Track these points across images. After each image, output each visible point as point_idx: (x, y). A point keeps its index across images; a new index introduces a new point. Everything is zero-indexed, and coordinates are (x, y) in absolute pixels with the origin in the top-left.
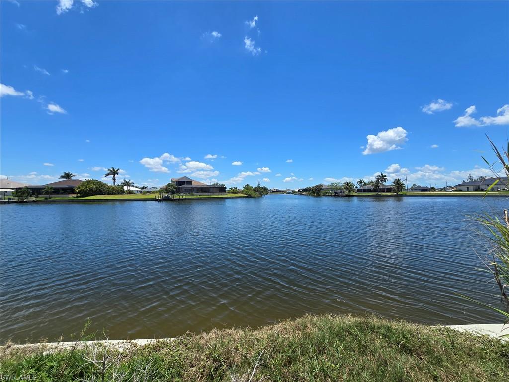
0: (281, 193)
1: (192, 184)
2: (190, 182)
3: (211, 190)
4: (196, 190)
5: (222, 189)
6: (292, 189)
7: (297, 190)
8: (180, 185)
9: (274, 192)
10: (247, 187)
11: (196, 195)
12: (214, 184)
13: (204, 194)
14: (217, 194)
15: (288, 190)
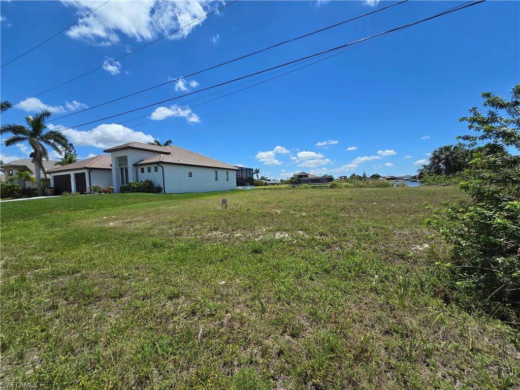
0: (397, 180)
1: (308, 177)
2: (306, 176)
3: (321, 181)
4: (310, 181)
5: (330, 179)
8: (300, 178)
12: (324, 176)
13: (317, 184)
14: (326, 183)
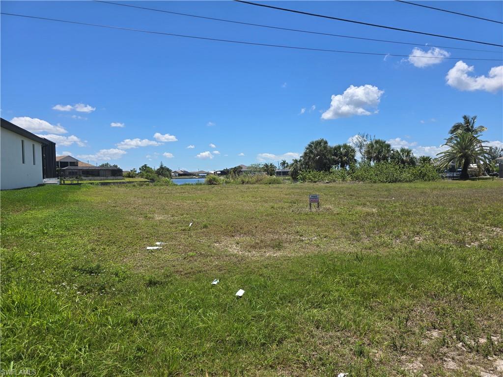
0: (191, 177)
1: (77, 166)
2: (75, 163)
3: (101, 173)
4: (81, 173)
5: (116, 172)
6: (207, 171)
7: (213, 172)
8: (62, 166)
9: (180, 175)
10: (145, 168)
11: (85, 180)
12: (103, 166)
13: (96, 178)
14: (112, 178)
15: (202, 172)
